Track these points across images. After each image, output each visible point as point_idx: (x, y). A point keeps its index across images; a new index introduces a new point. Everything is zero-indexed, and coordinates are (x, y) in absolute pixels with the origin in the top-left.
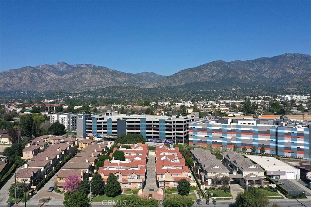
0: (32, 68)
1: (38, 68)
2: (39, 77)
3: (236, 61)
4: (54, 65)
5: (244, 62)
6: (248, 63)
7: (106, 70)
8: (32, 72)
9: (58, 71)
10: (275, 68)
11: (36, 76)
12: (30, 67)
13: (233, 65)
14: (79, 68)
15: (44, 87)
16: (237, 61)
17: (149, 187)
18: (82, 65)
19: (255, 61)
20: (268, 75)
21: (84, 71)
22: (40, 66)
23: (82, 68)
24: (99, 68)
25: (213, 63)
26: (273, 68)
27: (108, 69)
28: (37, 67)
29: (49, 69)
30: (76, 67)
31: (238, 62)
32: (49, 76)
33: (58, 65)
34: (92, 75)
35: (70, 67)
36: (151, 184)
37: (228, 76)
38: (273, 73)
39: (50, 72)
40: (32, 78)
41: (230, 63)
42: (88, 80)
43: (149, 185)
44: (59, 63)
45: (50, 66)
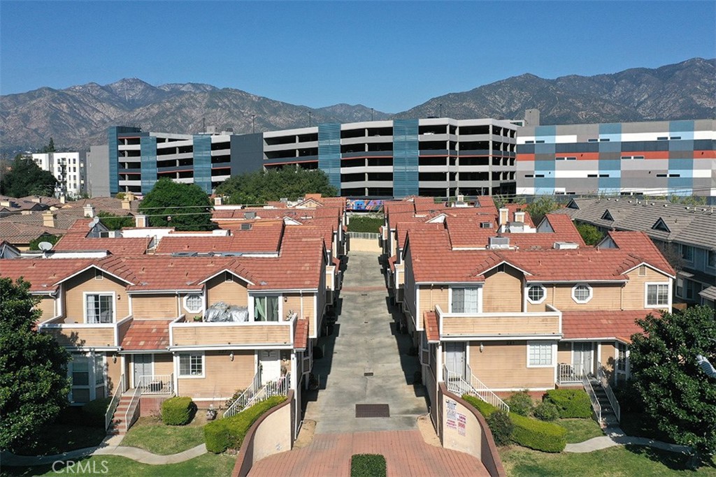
0: (56, 91)
1: (69, 93)
2: (73, 114)
3: (568, 76)
4: (112, 84)
5: (589, 79)
6: (598, 83)
7: (243, 96)
8: (54, 101)
9: (121, 100)
10: (667, 93)
11: (65, 110)
12: (50, 89)
13: (561, 86)
14: (176, 92)
15: (85, 140)
16: (572, 78)
17: (355, 386)
18: (184, 85)
19: (617, 77)
20: (648, 111)
21: (187, 99)
22: (75, 88)
23: (183, 93)
24: (225, 93)
25: (513, 82)
26: (660, 94)
27: (248, 95)
28: (69, 89)
29: (99, 96)
30: (167, 90)
31: (575, 79)
32: (98, 111)
33: (122, 86)
34: (206, 110)
35: (153, 90)
36: (364, 366)
37: (551, 113)
38: (661, 105)
39: (100, 102)
40: (55, 115)
41: (554, 82)
42: (198, 120)
43: (353, 375)
44: (124, 80)
45: (102, 88)
